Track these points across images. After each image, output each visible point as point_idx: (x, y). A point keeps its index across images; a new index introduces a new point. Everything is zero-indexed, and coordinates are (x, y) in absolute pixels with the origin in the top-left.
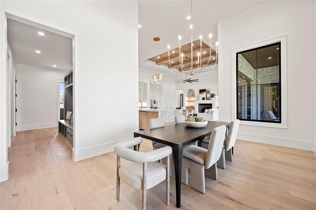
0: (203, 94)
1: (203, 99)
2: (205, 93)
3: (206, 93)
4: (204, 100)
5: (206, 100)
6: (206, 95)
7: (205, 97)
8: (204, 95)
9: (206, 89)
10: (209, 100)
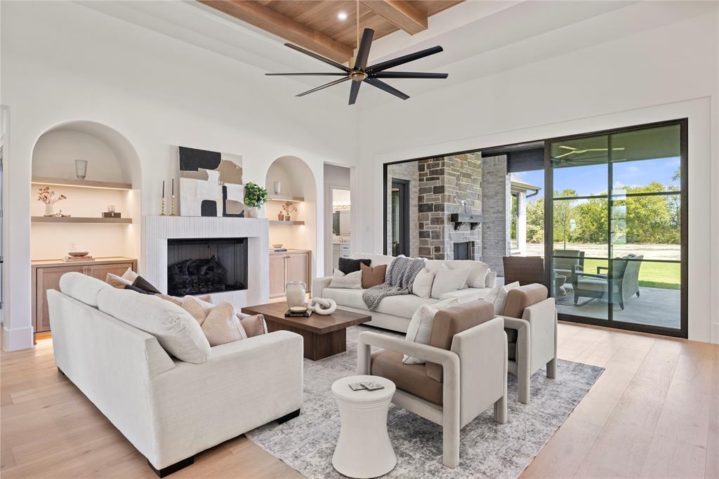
0: (206, 178)
1: (208, 208)
2: (214, 174)
3: (221, 179)
4: (214, 214)
5: (225, 215)
6: (225, 189)
7: (218, 198)
8: (208, 185)
9: (219, 155)
10: (241, 215)
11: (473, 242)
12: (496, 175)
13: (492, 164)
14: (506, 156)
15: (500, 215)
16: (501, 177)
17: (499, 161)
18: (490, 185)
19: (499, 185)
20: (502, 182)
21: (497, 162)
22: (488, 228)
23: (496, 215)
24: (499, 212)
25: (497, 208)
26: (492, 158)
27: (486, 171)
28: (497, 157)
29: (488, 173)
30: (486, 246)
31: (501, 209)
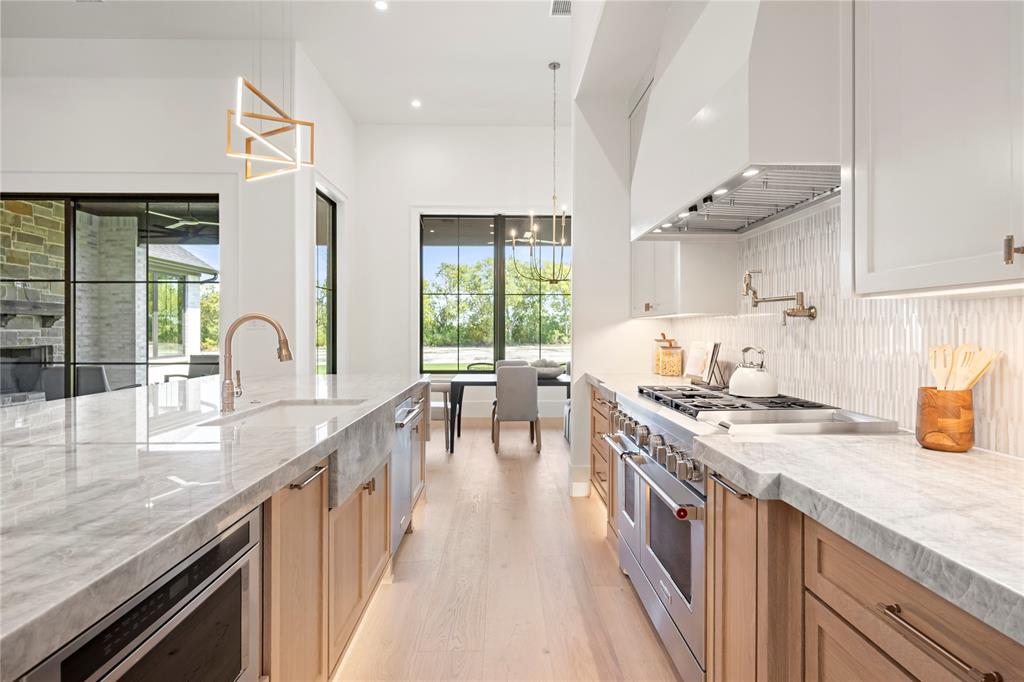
11: (51, 348)
12: (121, 245)
13: (114, 229)
14: (136, 219)
15: (127, 306)
16: (127, 248)
17: (125, 224)
18: (112, 260)
19: (124, 261)
20: (130, 256)
21: (121, 226)
22: (108, 325)
23: (120, 306)
24: (127, 302)
25: (121, 295)
26: (114, 218)
27: (105, 238)
28: (122, 218)
29: (107, 241)
30: (104, 353)
31: (128, 297)
